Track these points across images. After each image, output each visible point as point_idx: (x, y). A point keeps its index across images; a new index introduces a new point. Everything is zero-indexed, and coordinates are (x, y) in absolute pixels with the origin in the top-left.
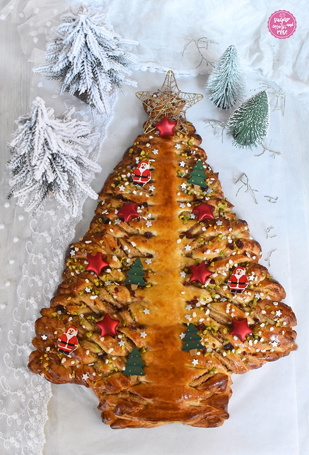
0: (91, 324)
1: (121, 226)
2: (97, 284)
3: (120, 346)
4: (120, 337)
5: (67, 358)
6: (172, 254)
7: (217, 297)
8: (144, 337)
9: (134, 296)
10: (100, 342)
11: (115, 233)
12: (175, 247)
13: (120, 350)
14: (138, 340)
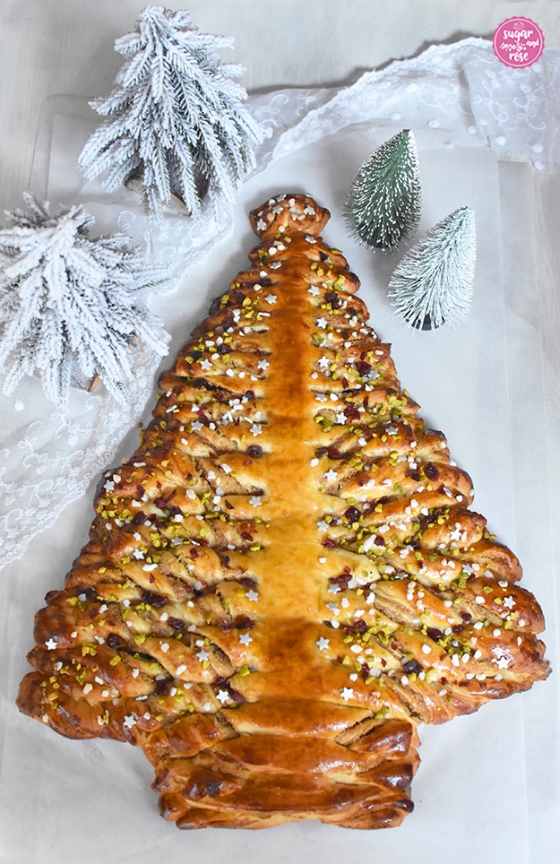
0: (144, 619)
1: (203, 434)
2: (157, 544)
3: (201, 661)
4: (200, 643)
5: (95, 685)
6: (300, 486)
7: (390, 570)
8: (247, 644)
9: (228, 567)
10: (160, 653)
11: (192, 447)
12: (307, 475)
13: (199, 669)
14: (234, 650)
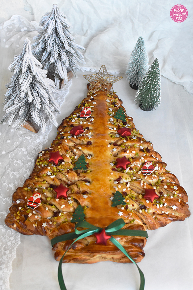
0: (50, 193)
1: (72, 139)
2: (55, 171)
3: (70, 203)
4: (69, 198)
5: (33, 214)
6: (104, 153)
7: (135, 178)
8: (86, 198)
9: (80, 176)
10: (55, 202)
11: (68, 143)
12: (107, 149)
13: (69, 207)
14: (81, 200)
